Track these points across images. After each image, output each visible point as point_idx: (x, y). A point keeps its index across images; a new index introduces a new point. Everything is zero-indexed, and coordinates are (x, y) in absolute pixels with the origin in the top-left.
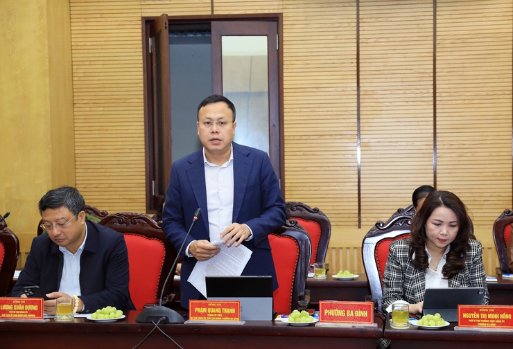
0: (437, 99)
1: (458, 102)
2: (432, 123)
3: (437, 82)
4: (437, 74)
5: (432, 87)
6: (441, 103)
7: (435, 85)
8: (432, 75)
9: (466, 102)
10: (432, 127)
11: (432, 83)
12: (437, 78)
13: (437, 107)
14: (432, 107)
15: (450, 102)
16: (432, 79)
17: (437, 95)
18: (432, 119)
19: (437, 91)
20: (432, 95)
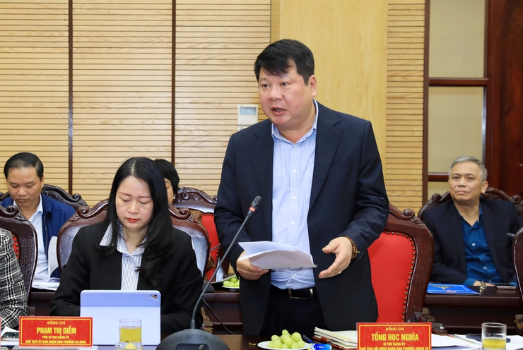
0: (74, 45)
1: (101, 50)
2: (67, 78)
3: (74, 23)
4: (74, 12)
5: (67, 28)
6: (80, 50)
7: (71, 26)
8: (67, 12)
9: (112, 50)
10: (67, 83)
11: (67, 23)
12: (74, 17)
13: (74, 56)
14: (67, 56)
15: (90, 50)
16: (67, 17)
17: (74, 39)
18: (67, 72)
19: (74, 34)
20: (67, 39)
